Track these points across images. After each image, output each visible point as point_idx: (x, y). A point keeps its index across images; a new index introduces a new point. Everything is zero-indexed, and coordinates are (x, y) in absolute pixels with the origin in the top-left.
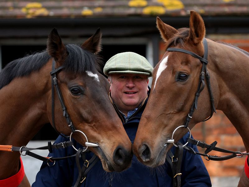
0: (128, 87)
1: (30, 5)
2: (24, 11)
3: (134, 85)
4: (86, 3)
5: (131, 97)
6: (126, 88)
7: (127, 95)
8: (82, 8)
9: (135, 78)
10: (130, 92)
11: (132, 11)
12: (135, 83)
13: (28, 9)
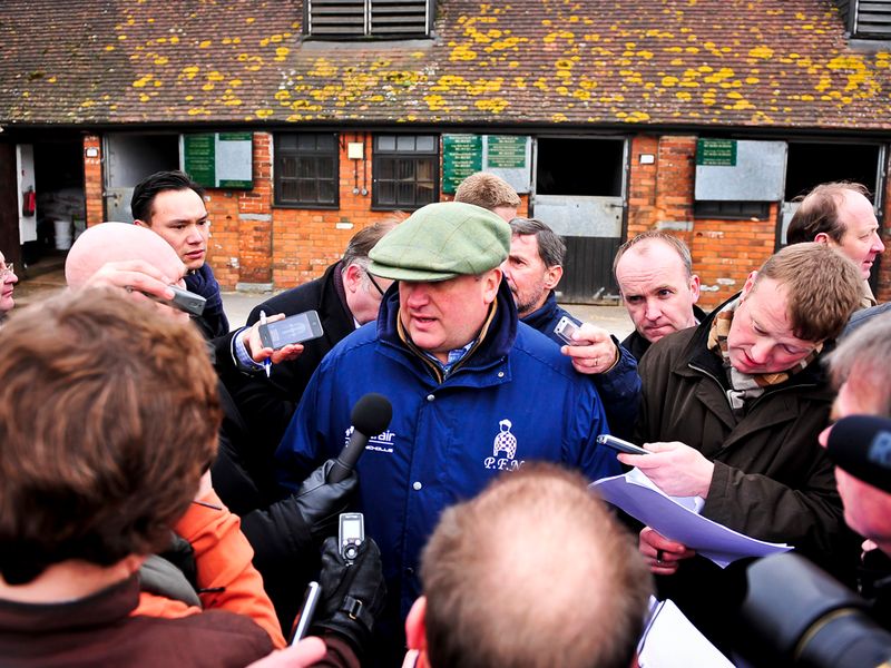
1: (557, 115)
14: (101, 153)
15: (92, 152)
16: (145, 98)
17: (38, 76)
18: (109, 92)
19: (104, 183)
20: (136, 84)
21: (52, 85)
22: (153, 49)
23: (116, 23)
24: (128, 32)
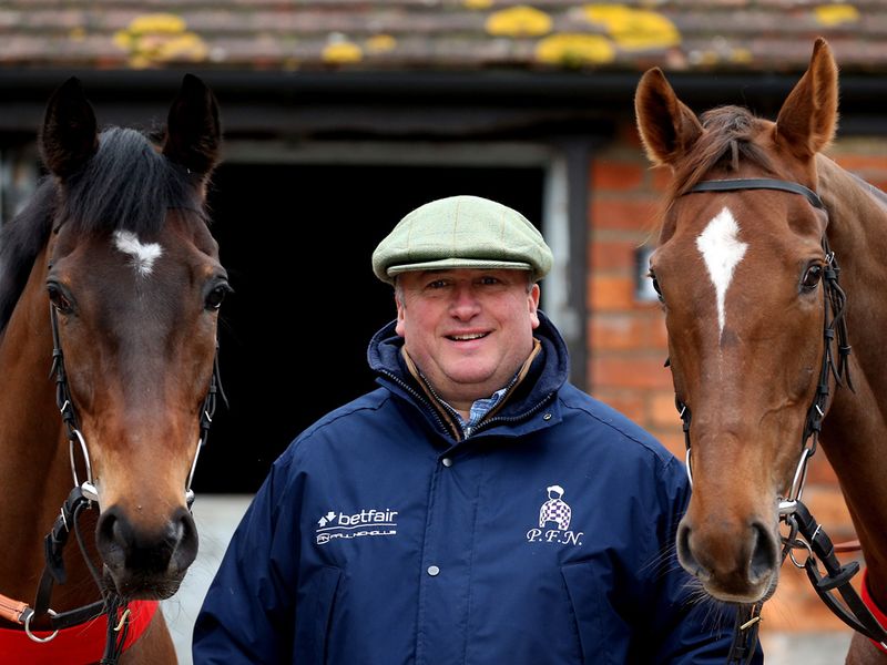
0: (456, 318)
1: (143, 22)
2: (121, 43)
3: (477, 310)
4: (336, 20)
5: (470, 353)
6: (451, 320)
7: (457, 344)
8: (322, 35)
9: (480, 283)
10: (464, 333)
11: (498, 51)
12: (482, 302)
13: (136, 36)
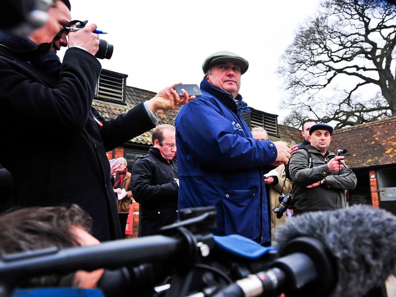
14: (376, 177)
15: (373, 176)
16: (391, 156)
17: (349, 155)
18: (377, 156)
19: (378, 186)
20: (386, 152)
21: (355, 157)
22: (390, 140)
23: (373, 135)
24: (379, 136)
